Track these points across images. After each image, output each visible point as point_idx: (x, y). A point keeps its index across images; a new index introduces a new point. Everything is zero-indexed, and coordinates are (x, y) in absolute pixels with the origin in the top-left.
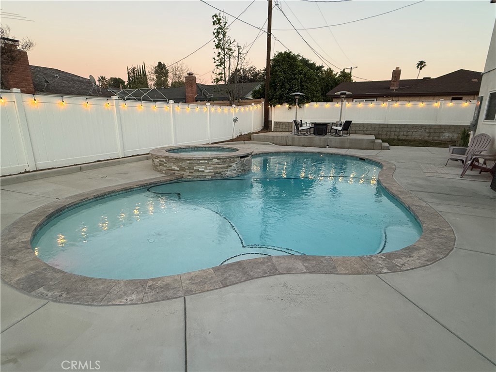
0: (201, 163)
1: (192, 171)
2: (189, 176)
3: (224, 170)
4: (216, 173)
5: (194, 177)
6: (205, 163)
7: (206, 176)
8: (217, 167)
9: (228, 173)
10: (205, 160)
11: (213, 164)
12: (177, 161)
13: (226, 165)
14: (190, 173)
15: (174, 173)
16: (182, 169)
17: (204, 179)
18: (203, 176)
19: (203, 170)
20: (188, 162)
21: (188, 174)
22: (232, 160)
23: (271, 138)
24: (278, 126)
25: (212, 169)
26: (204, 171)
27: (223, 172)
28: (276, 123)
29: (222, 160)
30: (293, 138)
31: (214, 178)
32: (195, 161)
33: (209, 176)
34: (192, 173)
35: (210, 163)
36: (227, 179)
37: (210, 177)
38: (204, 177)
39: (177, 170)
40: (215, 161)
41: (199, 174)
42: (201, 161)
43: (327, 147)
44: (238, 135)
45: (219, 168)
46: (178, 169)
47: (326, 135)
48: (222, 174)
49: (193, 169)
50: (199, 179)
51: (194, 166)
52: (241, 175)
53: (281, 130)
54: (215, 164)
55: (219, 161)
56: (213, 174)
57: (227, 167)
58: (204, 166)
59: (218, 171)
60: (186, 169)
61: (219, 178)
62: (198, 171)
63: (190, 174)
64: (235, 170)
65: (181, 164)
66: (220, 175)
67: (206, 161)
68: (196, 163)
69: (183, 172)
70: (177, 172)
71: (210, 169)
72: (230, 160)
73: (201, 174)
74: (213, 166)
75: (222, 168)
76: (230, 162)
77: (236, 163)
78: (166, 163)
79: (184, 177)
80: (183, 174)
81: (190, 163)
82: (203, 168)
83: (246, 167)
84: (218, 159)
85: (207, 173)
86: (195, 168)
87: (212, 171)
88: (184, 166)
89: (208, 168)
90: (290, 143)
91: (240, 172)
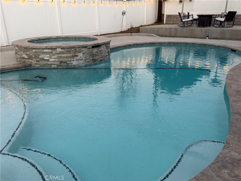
0: (46, 52)
1: (38, 60)
2: (36, 64)
3: (70, 59)
4: (61, 62)
5: (41, 66)
6: (49, 52)
7: (51, 64)
8: (61, 56)
9: (75, 63)
10: (49, 49)
11: (57, 54)
12: (25, 50)
13: (71, 55)
14: (37, 61)
15: (25, 61)
16: (30, 58)
17: (50, 68)
18: (48, 64)
19: (48, 58)
20: (34, 50)
21: (35, 62)
22: (77, 50)
23: (156, 29)
24: (170, 19)
25: (56, 58)
26: (48, 60)
27: (68, 61)
28: (168, 16)
29: (66, 50)
30: (176, 29)
31: (59, 67)
32: (40, 50)
33: (54, 64)
34: (39, 61)
35: (54, 52)
36: (74, 68)
37: (56, 66)
38: (49, 66)
39: (27, 59)
40: (59, 50)
41: (45, 63)
42: (45, 51)
43: (207, 38)
44: (130, 28)
45: (64, 57)
46: (27, 57)
47: (210, 26)
48: (68, 64)
49: (39, 58)
50: (45, 68)
51: (39, 55)
52: (91, 65)
53: (172, 22)
54: (59, 54)
55: (63, 50)
56: (59, 63)
57: (73, 57)
58: (48, 55)
59: (63, 60)
60: (33, 58)
61: (64, 67)
62: (43, 59)
63: (37, 63)
64: (82, 59)
65: (28, 53)
66: (65, 64)
67: (50, 51)
68: (41, 52)
69: (31, 61)
70: (27, 60)
71: (54, 59)
72: (75, 49)
73: (47, 63)
74: (58, 55)
75: (67, 57)
76: (76, 51)
77: (83, 53)
78: (18, 52)
79: (32, 65)
80: (32, 63)
81: (35, 52)
82: (47, 57)
83: (97, 57)
84: (62, 49)
85: (52, 61)
86: (40, 57)
87: (57, 60)
88: (31, 55)
89: (53, 57)
90: (173, 34)
91: (89, 62)
